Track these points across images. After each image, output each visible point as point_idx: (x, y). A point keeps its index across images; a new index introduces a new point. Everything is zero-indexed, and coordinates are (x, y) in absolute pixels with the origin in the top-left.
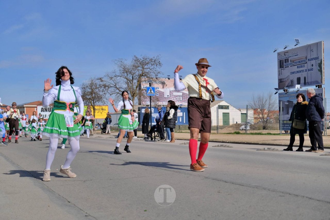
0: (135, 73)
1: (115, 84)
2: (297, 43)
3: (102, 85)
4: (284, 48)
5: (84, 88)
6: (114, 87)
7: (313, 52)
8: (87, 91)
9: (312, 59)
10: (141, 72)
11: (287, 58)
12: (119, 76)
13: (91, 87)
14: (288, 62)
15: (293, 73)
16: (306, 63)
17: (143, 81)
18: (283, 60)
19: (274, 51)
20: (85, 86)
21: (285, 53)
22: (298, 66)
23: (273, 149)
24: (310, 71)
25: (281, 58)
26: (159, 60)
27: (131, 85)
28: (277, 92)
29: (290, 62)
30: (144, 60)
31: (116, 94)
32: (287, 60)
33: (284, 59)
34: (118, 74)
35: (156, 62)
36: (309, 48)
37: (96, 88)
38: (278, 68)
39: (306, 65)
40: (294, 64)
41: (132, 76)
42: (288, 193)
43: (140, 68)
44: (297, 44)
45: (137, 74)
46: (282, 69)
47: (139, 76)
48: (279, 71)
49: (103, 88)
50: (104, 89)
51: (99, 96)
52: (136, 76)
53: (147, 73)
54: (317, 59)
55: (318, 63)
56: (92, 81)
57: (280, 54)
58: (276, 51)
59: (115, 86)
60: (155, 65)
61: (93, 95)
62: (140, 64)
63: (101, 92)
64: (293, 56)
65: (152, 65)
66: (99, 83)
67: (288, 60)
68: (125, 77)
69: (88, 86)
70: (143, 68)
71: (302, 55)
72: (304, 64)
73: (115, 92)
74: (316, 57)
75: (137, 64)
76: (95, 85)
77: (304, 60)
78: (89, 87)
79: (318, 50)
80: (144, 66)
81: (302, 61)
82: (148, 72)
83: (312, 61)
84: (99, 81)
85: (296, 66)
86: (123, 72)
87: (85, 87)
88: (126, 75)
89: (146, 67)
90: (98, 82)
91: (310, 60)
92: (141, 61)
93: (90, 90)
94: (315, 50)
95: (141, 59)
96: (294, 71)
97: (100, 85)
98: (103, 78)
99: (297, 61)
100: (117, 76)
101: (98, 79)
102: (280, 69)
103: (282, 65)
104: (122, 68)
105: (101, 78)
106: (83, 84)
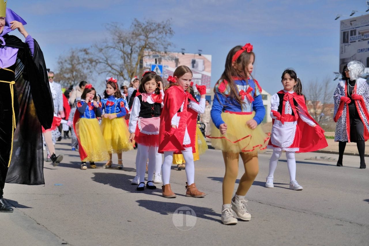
0: (135, 44)
1: (105, 59)
3: (86, 60)
4: (351, 14)
5: (62, 63)
6: (105, 63)
8: (65, 68)
10: (143, 43)
11: (354, 28)
12: (111, 47)
13: (72, 61)
14: (355, 34)
15: (362, 50)
17: (146, 56)
18: (348, 32)
19: (336, 18)
20: (62, 59)
21: (351, 21)
23: (329, 159)
25: (344, 29)
26: (171, 26)
27: (129, 61)
28: (337, 77)
29: (357, 35)
30: (148, 26)
31: (108, 73)
32: (353, 32)
33: (350, 30)
34: (110, 45)
35: (166, 29)
37: (79, 63)
38: (341, 43)
40: (363, 37)
41: (130, 48)
42: (348, 222)
43: (142, 37)
45: (138, 45)
46: (346, 44)
47: (140, 48)
48: (341, 48)
49: (89, 63)
50: (90, 65)
51: (82, 74)
52: (136, 49)
53: (152, 45)
56: (73, 53)
57: (344, 23)
58: (338, 18)
59: (105, 61)
60: (164, 33)
61: (74, 74)
62: (143, 30)
63: (85, 69)
64: (362, 26)
65: (160, 33)
67: (355, 31)
68: (120, 49)
69: (67, 59)
70: (147, 36)
73: (106, 71)
75: (138, 31)
76: (76, 60)
78: (69, 62)
80: (148, 34)
82: (153, 43)
84: (83, 53)
85: (366, 42)
86: (118, 41)
87: (62, 62)
88: (122, 47)
89: (151, 35)
90: (82, 55)
92: (144, 26)
93: (69, 66)
95: (144, 24)
96: (363, 48)
97: (83, 59)
98: (88, 49)
99: (367, 34)
100: (109, 47)
101: (81, 51)
102: (344, 44)
103: (346, 38)
104: (116, 35)
105: (86, 50)
106: (60, 57)
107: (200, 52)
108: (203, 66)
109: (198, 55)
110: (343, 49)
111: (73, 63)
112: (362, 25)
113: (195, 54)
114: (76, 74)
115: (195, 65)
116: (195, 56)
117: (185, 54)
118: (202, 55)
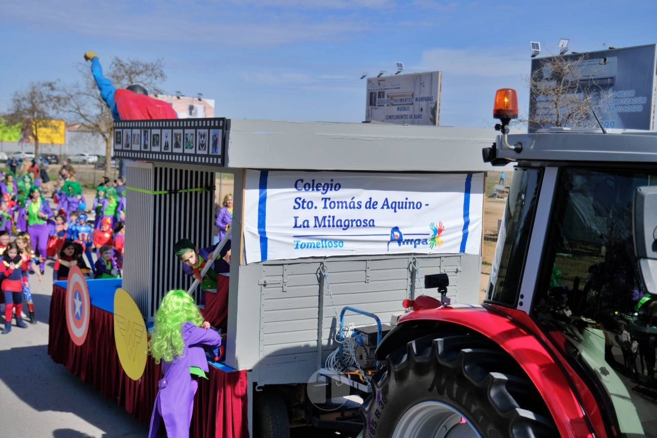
2: (399, 70)
3: (52, 98)
4: (379, 74)
5: (18, 101)
6: (75, 112)
7: (423, 86)
8: (23, 107)
9: (422, 99)
11: (382, 89)
12: (85, 94)
13: (33, 98)
14: (383, 97)
15: (390, 117)
16: (412, 104)
18: (376, 93)
19: (362, 76)
20: (19, 96)
22: (399, 106)
24: (417, 118)
25: (372, 89)
26: (162, 69)
29: (386, 98)
30: (133, 67)
32: (381, 94)
33: (377, 91)
34: (83, 91)
35: (157, 72)
36: (417, 79)
37: (42, 102)
38: (367, 106)
39: (411, 107)
40: (392, 102)
44: (399, 72)
46: (373, 107)
48: (368, 111)
49: (55, 101)
50: (57, 104)
51: (46, 116)
54: (430, 100)
55: (431, 108)
56: (34, 88)
57: (371, 82)
58: (364, 77)
59: (77, 109)
60: (154, 77)
61: (36, 115)
62: (126, 72)
63: (50, 109)
64: (391, 89)
65: (148, 76)
66: (47, 93)
67: (384, 93)
69: (26, 97)
71: (406, 89)
72: (408, 104)
74: (428, 97)
76: (39, 97)
77: (408, 97)
78: (28, 100)
79: (432, 84)
81: (406, 100)
83: (421, 103)
84: (48, 88)
85: (395, 108)
87: (20, 99)
90: (46, 91)
91: (419, 101)
92: (127, 67)
93: (29, 106)
94: (427, 84)
95: (127, 64)
96: (391, 114)
97: (48, 96)
98: (55, 83)
99: (397, 98)
100: (81, 93)
101: (45, 85)
102: (370, 107)
103: (373, 100)
104: (90, 78)
105: (52, 84)
106: (16, 94)
107: (201, 96)
108: (204, 114)
109: (197, 99)
110: (369, 112)
111: (34, 101)
112: (391, 87)
113: (193, 98)
114: (38, 115)
115: (193, 111)
116: (193, 100)
117: (181, 97)
118: (202, 99)
